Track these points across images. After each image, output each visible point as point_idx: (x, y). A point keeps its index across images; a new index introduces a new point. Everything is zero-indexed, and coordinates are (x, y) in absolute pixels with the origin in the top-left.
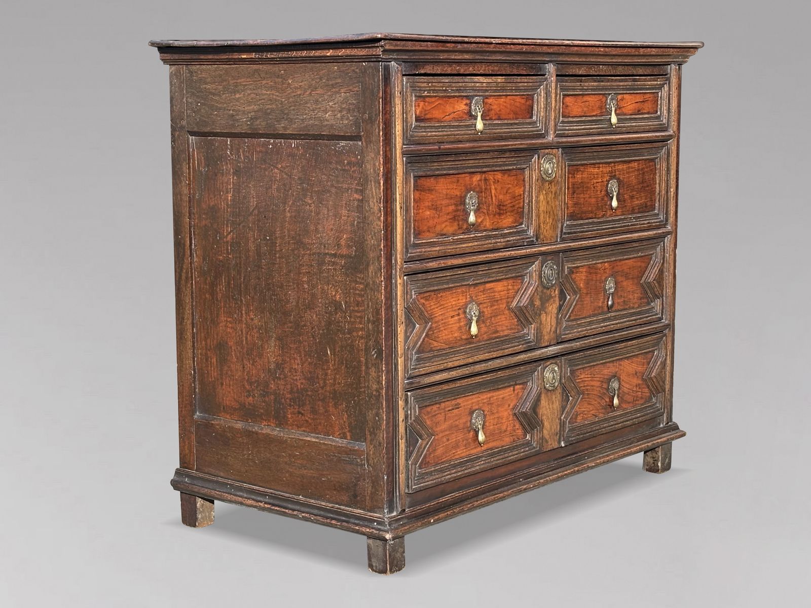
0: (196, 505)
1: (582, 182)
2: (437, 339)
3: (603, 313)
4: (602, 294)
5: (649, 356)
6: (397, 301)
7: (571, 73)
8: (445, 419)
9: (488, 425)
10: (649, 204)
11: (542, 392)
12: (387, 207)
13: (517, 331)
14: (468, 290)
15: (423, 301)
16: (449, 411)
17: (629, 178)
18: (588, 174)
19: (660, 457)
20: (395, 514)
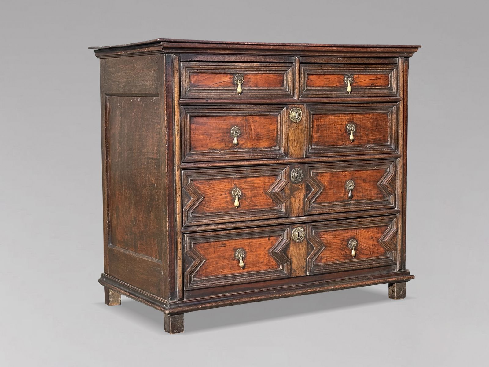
0: (109, 293)
1: (324, 124)
2: (209, 207)
3: (344, 201)
4: (344, 190)
5: (383, 228)
6: (176, 184)
7: (313, 62)
8: (215, 252)
9: (248, 258)
10: (382, 139)
11: (291, 242)
12: (169, 132)
13: (272, 206)
14: (233, 181)
15: (198, 185)
16: (218, 247)
17: (365, 123)
18: (329, 120)
19: (396, 290)
20: (176, 300)
